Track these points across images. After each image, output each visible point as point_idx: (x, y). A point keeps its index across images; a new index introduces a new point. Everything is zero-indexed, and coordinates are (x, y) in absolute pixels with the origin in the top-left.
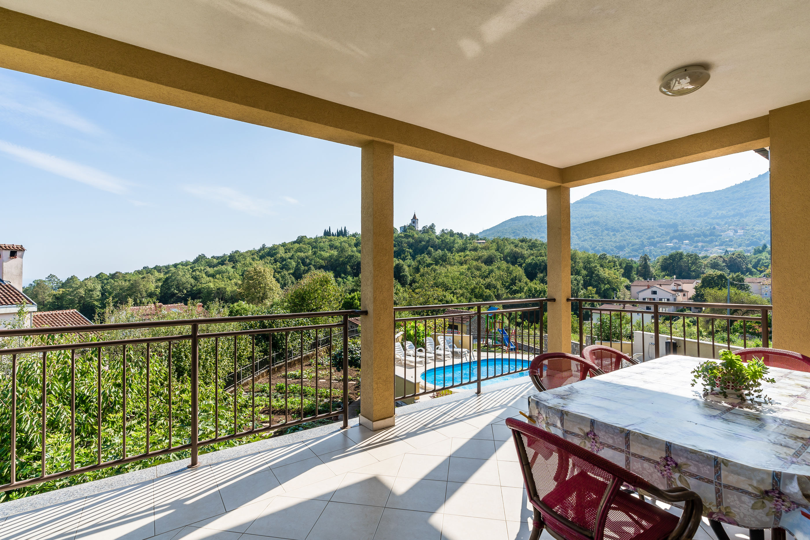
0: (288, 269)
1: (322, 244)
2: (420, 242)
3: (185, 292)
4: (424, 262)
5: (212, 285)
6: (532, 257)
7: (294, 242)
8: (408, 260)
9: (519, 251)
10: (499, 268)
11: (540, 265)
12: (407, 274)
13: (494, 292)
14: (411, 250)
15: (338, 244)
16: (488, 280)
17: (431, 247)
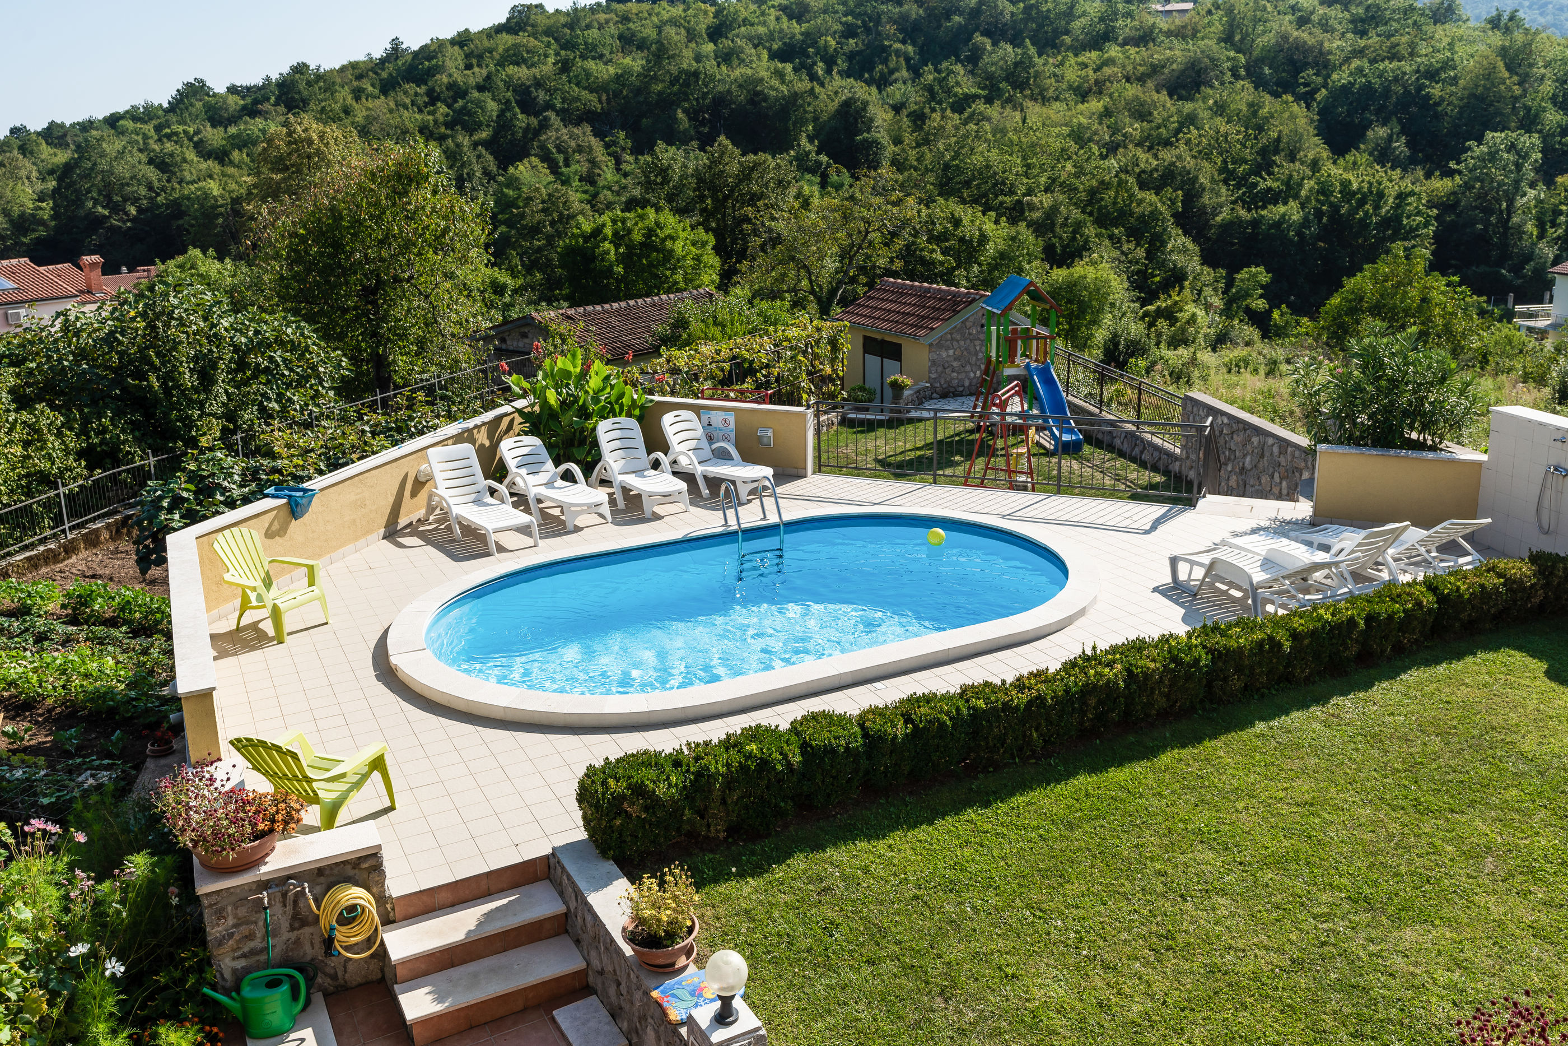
0: (471, 128)
1: (594, 33)
2: (948, 15)
3: (133, 211)
4: (948, 91)
5: (214, 187)
6: (1356, 63)
7: (499, 29)
8: (900, 85)
9: (1311, 41)
10: (1220, 109)
11: (1387, 92)
12: (882, 136)
13: (1173, 202)
14: (910, 49)
15: (649, 32)
16: (1167, 155)
17: (986, 33)
